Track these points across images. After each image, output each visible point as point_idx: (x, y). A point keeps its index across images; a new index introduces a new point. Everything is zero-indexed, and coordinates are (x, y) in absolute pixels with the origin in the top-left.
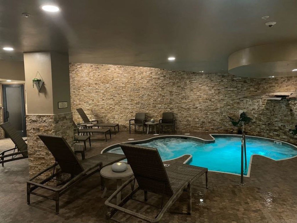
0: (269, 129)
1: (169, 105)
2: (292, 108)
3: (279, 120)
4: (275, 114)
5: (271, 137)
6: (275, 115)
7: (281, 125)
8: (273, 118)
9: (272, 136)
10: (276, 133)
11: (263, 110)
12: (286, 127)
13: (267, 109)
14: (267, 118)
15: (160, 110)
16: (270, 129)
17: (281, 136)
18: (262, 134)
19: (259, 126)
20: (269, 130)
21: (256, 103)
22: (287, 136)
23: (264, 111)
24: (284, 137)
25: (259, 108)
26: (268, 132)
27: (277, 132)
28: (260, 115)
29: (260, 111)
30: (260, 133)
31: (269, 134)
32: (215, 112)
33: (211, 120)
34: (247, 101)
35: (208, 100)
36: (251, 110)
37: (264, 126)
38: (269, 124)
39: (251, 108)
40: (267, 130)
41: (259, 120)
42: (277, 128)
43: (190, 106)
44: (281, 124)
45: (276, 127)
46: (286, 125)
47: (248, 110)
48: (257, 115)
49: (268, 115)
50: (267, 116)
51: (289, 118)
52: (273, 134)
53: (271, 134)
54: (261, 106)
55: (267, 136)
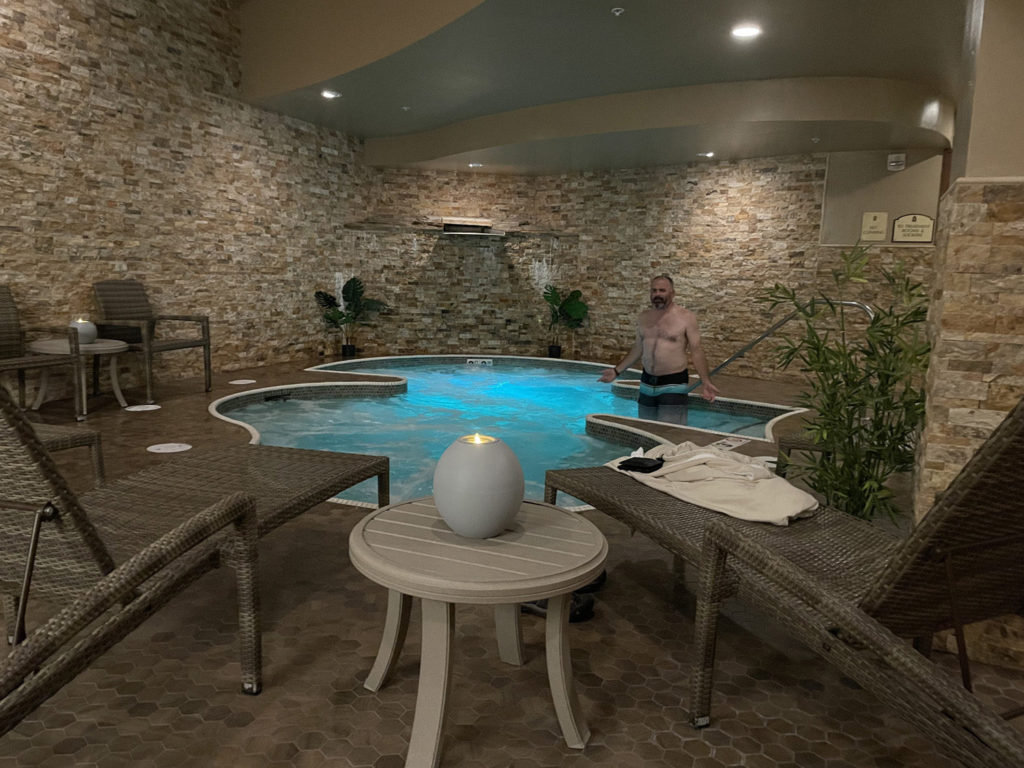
0: (444, 327)
1: (120, 239)
2: (514, 262)
3: (476, 297)
4: (466, 281)
5: (453, 349)
6: (464, 284)
7: (484, 312)
8: (459, 293)
9: (455, 345)
10: (468, 336)
11: (424, 269)
12: (499, 316)
13: (438, 266)
14: (438, 293)
15: (77, 269)
16: (448, 326)
17: (482, 342)
18: (422, 344)
19: (412, 320)
20: (445, 330)
21: (395, 248)
22: (500, 338)
23: (429, 273)
24: (492, 343)
25: (406, 264)
26: (440, 335)
27: (470, 331)
28: (413, 287)
29: (411, 273)
30: (415, 345)
31: (446, 342)
32: (281, 278)
33: (272, 314)
34: (358, 238)
35: (260, 224)
36: (376, 271)
37: (427, 320)
38: (443, 312)
39: (379, 263)
40: (440, 330)
41: (408, 301)
42: (471, 321)
43: (207, 247)
44: (483, 308)
45: (467, 317)
46: (497, 310)
47: (363, 272)
48: (400, 285)
49: (440, 284)
50: (438, 286)
51: (505, 288)
52: (460, 339)
53: (452, 341)
54: (415, 256)
55: (436, 350)
